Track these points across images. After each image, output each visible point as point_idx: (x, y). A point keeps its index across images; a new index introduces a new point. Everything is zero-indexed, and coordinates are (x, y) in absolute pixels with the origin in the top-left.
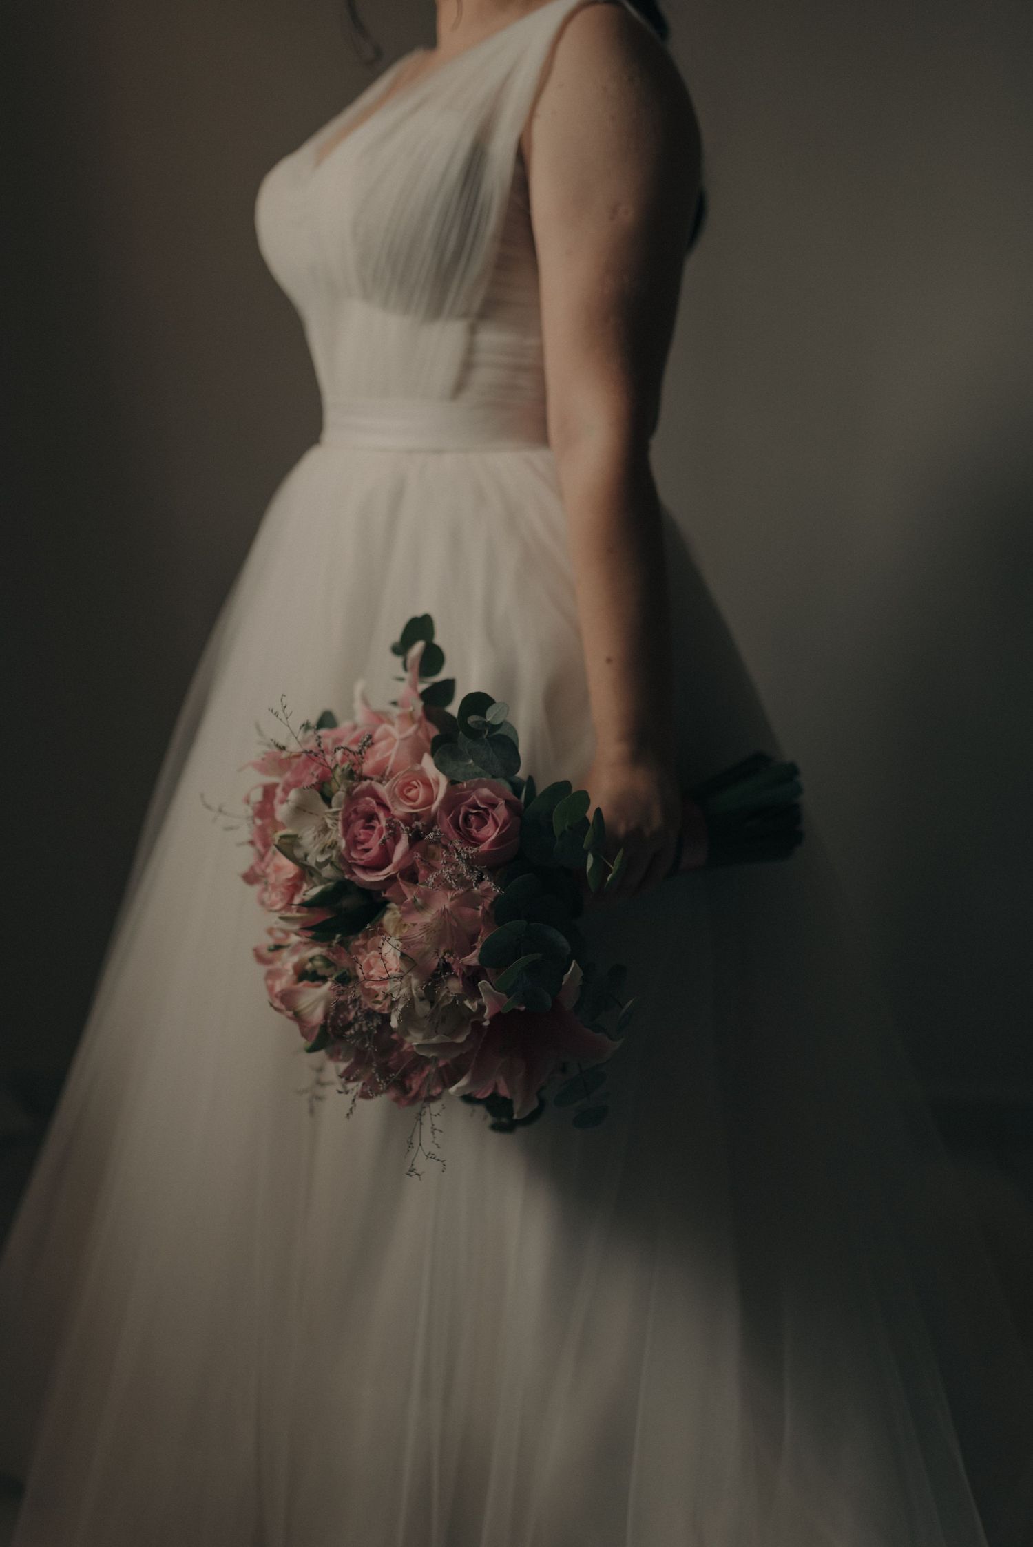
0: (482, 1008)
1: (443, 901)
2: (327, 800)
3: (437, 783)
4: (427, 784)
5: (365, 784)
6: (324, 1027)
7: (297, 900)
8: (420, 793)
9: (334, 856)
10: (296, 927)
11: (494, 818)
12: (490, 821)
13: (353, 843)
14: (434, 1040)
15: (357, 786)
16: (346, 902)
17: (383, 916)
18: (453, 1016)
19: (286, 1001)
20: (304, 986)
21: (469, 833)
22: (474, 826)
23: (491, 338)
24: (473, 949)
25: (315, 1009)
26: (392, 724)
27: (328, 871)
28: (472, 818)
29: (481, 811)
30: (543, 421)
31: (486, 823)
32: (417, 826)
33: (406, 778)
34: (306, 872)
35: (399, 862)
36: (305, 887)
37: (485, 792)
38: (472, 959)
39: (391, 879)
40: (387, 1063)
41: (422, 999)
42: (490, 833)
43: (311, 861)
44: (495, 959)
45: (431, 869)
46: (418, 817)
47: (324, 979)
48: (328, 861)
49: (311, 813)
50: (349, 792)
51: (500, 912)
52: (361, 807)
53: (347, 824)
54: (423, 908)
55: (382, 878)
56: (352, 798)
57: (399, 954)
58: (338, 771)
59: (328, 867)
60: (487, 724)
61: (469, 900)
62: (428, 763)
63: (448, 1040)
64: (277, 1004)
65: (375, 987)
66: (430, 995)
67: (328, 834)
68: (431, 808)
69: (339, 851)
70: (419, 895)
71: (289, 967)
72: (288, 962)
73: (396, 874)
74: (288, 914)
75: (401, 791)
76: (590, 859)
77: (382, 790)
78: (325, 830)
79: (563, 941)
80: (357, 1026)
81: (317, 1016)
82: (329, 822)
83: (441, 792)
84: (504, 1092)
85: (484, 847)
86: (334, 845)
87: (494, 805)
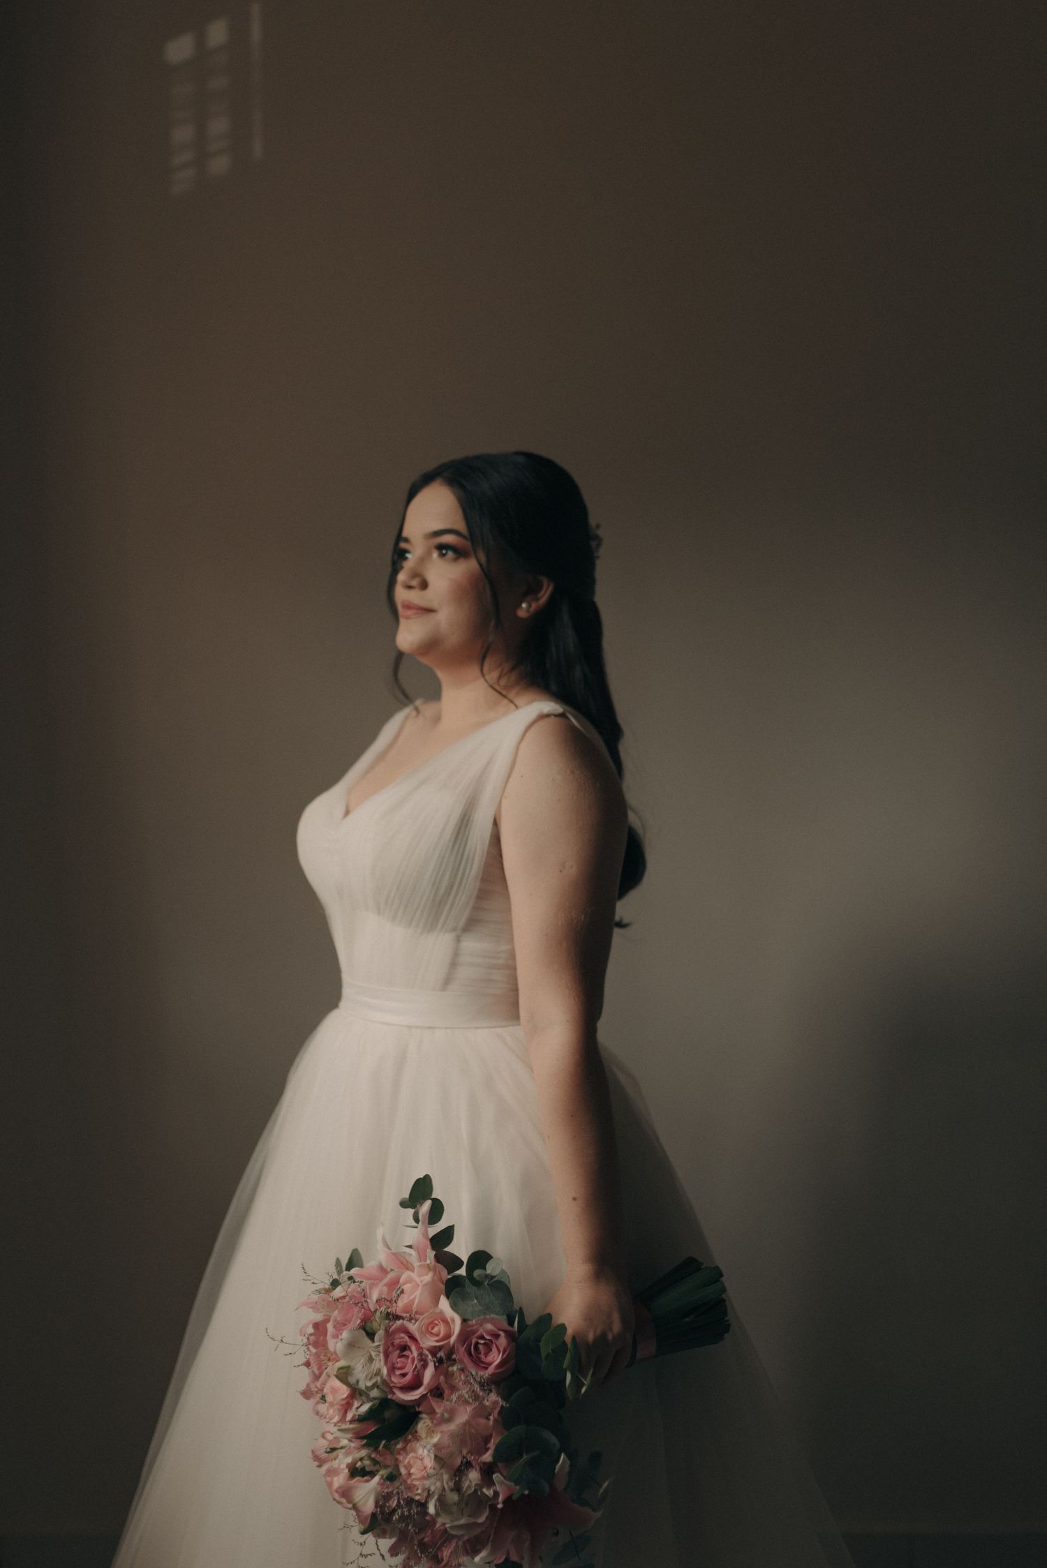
0: (496, 1494)
1: (463, 1416)
2: (371, 1335)
3: (453, 1321)
4: (445, 1322)
5: (399, 1323)
6: (374, 1515)
7: (349, 1416)
8: (441, 1329)
9: (379, 1382)
10: (349, 1436)
11: (496, 1345)
12: (494, 1349)
13: (392, 1369)
14: (462, 1521)
15: (393, 1325)
16: (387, 1414)
17: (417, 1424)
18: (475, 1502)
19: (346, 1493)
20: (357, 1481)
21: (479, 1359)
22: (482, 1353)
23: (471, 944)
24: (487, 1450)
25: (367, 1500)
26: (413, 1271)
27: (375, 1393)
28: (481, 1347)
29: (487, 1341)
30: (515, 1004)
31: (491, 1350)
32: (441, 1356)
33: (430, 1318)
34: (355, 1393)
35: (429, 1384)
36: (356, 1404)
37: (489, 1326)
38: (487, 1457)
39: (424, 1397)
40: (424, 1538)
41: (452, 1490)
42: (496, 1358)
43: (362, 1386)
44: (506, 1456)
45: (453, 1388)
46: (440, 1348)
47: (372, 1474)
48: (375, 1385)
49: (359, 1348)
50: (387, 1331)
51: (508, 1419)
52: (397, 1342)
53: (387, 1355)
54: (449, 1420)
55: (417, 1397)
56: (389, 1334)
57: (433, 1456)
58: (378, 1313)
59: (376, 1389)
60: (487, 1276)
61: (482, 1412)
62: (444, 1304)
63: (472, 1520)
64: (337, 1496)
65: (416, 1483)
66: (457, 1488)
67: (374, 1362)
68: (449, 1342)
69: (382, 1377)
70: (446, 1410)
71: (343, 1466)
72: (343, 1462)
73: (427, 1393)
74: (344, 1427)
75: (427, 1329)
76: (569, 1376)
77: (413, 1327)
78: (371, 1359)
79: (554, 1440)
80: (399, 1511)
81: (369, 1506)
82: (373, 1354)
83: (457, 1327)
84: (514, 1558)
85: (491, 1369)
86: (378, 1373)
87: (497, 1336)
